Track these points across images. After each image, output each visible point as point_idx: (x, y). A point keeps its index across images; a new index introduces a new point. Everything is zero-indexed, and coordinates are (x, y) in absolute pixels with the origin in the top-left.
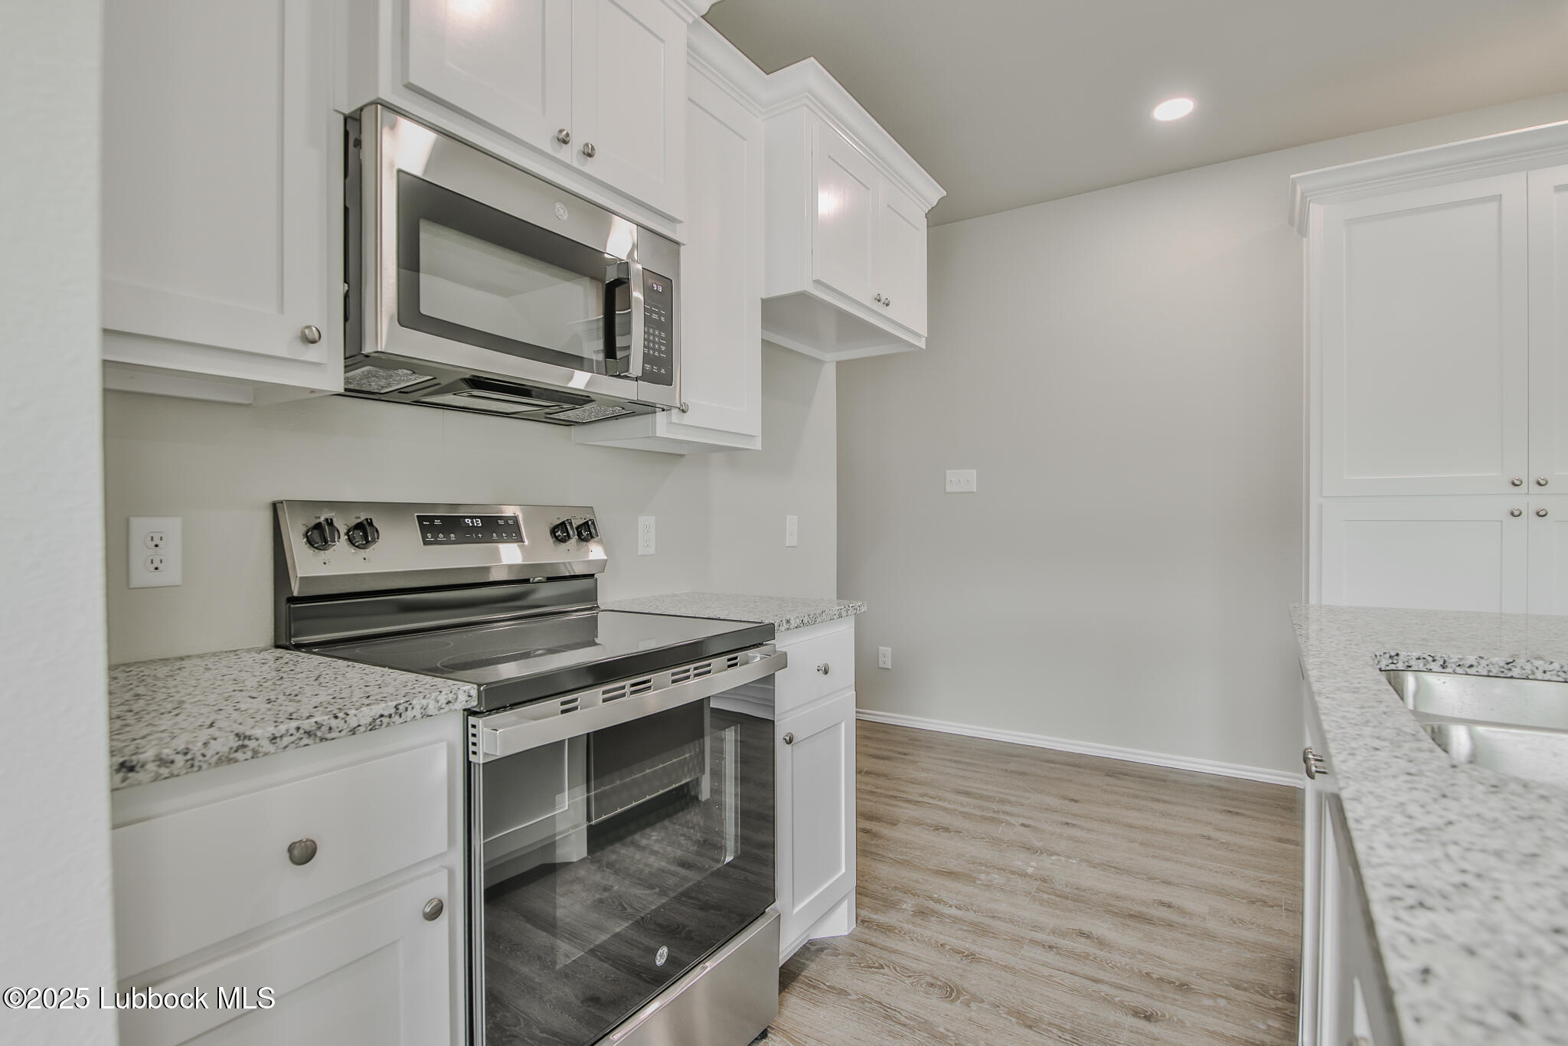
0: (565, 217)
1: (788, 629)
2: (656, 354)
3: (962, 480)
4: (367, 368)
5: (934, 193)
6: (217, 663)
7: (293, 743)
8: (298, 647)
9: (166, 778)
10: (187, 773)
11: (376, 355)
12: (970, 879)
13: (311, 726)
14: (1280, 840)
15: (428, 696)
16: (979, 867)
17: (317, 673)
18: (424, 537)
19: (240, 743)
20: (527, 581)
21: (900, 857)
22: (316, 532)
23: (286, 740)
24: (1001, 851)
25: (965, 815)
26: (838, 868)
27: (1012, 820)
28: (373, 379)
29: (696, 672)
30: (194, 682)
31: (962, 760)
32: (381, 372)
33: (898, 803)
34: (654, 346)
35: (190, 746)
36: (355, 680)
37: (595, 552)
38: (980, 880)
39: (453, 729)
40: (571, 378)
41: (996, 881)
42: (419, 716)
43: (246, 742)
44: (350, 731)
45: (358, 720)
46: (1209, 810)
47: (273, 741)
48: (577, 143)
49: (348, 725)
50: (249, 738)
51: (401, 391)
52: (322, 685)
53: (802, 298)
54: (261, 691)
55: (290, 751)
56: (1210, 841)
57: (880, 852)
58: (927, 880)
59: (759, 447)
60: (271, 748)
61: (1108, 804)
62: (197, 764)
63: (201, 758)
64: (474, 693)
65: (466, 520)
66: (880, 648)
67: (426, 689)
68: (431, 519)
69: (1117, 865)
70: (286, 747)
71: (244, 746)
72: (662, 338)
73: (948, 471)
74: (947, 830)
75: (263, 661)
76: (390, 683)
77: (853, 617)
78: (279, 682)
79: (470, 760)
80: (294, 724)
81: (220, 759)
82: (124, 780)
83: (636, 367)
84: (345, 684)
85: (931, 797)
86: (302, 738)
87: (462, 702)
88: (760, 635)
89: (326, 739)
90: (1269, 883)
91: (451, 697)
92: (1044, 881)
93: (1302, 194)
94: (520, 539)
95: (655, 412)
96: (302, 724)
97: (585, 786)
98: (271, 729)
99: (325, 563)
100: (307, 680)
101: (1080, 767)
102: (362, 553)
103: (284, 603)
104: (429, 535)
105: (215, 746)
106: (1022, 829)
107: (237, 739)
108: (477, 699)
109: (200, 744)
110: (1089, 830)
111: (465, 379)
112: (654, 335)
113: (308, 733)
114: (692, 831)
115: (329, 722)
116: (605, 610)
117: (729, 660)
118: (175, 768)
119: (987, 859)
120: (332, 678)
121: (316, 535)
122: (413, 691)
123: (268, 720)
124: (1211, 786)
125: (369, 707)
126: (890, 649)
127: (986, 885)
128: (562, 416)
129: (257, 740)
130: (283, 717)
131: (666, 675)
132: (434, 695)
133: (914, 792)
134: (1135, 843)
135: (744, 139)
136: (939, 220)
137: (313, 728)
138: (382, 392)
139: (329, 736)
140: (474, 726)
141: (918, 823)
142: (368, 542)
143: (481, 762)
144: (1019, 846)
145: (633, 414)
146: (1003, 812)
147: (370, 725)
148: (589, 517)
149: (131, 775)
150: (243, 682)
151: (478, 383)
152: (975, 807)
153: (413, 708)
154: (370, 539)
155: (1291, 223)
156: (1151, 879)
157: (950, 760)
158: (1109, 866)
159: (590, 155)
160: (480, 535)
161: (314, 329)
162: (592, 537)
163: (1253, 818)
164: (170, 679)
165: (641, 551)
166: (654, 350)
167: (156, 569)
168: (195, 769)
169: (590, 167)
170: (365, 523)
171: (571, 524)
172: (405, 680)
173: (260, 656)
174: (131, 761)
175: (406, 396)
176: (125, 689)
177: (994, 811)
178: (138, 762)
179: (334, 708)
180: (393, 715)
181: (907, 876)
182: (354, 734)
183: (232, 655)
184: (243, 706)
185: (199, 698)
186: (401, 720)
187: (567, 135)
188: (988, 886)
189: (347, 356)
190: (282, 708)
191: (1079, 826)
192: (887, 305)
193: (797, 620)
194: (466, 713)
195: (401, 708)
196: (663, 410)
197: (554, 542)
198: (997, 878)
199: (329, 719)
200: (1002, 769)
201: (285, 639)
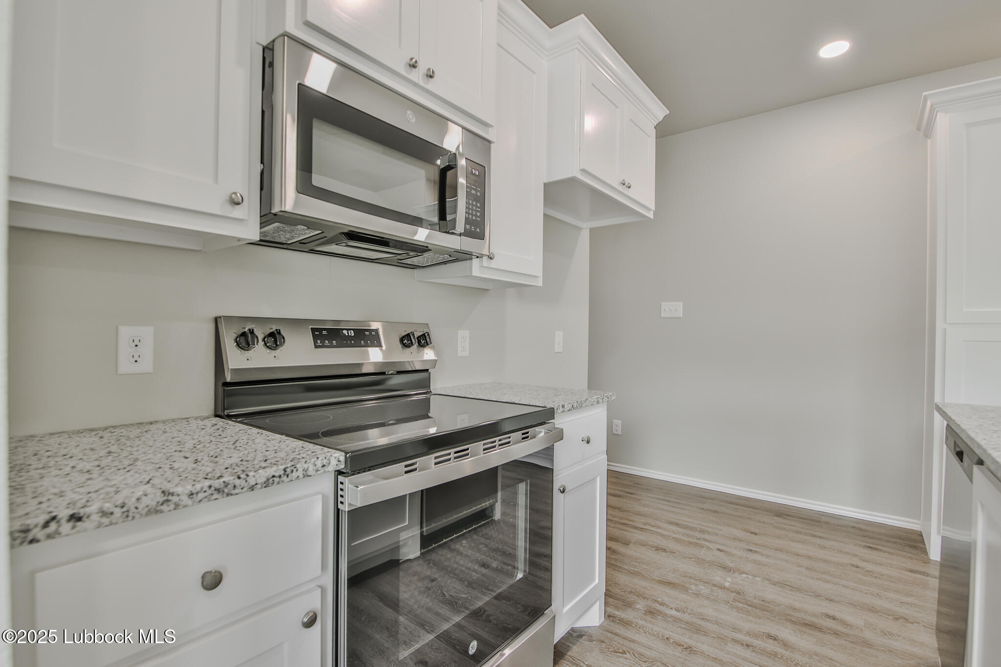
0: (413, 121)
1: (563, 412)
2: (474, 218)
3: (672, 309)
4: (277, 224)
5: (660, 112)
6: (172, 428)
7: (206, 497)
8: (229, 417)
9: (106, 526)
10: (123, 522)
11: (281, 213)
12: (684, 589)
13: (220, 485)
14: (911, 571)
15: (308, 461)
16: (690, 580)
17: (236, 438)
18: (315, 342)
19: (165, 498)
20: (384, 373)
21: (632, 569)
22: (242, 338)
23: (201, 496)
24: (704, 569)
25: (676, 540)
26: (593, 580)
27: (711, 546)
28: (282, 232)
29: (500, 442)
30: (151, 443)
31: (671, 499)
32: (287, 228)
33: (628, 529)
34: (472, 212)
35: (126, 501)
36: (260, 445)
37: (428, 354)
38: (691, 590)
39: (326, 485)
40: (415, 233)
41: (703, 591)
42: (301, 476)
43: (170, 498)
44: (250, 488)
45: (256, 480)
46: (855, 545)
47: (191, 496)
48: (422, 68)
49: (249, 483)
50: (173, 494)
51: (301, 242)
52: (237, 449)
53: (572, 182)
54: (194, 452)
55: (202, 504)
56: (858, 569)
57: (618, 565)
58: (653, 588)
59: (540, 284)
60: (189, 502)
61: (779, 537)
62: (131, 514)
63: (135, 510)
64: (342, 459)
65: (344, 331)
66: (614, 420)
67: (308, 455)
68: (321, 330)
69: (791, 584)
70: (200, 501)
71: (168, 501)
72: (478, 207)
73: (662, 303)
74: (664, 550)
75: (203, 427)
76: (283, 449)
77: (606, 403)
78: (207, 445)
79: (339, 507)
80: (207, 483)
81: (149, 510)
82: (74, 527)
83: (460, 227)
84: (252, 448)
85: (651, 526)
86: (213, 494)
87: (333, 466)
88: (545, 416)
89: (231, 495)
90: (908, 604)
91: (325, 462)
92: (738, 593)
93: (932, 106)
94: (379, 345)
95: (472, 259)
96: (214, 483)
97: (419, 526)
98: (189, 488)
99: (248, 360)
100: (227, 444)
101: (756, 509)
102: (274, 353)
103: (221, 386)
104: (319, 341)
105: (145, 501)
106: (718, 553)
107: (163, 495)
108: (344, 463)
109: (134, 499)
110: (767, 556)
111: (343, 233)
112: (473, 205)
113: (218, 490)
114: (488, 541)
115: (234, 481)
116: (435, 394)
117: (523, 434)
118: (113, 518)
119: (695, 574)
120: (245, 443)
121: (242, 340)
122: (298, 457)
123: (190, 479)
124: (853, 527)
125: (264, 470)
126: (620, 421)
127: (696, 594)
128: (409, 261)
129: (178, 495)
130: (202, 475)
131: (480, 445)
132: (313, 460)
133: (639, 521)
134: (802, 568)
135: (534, 72)
136: (664, 131)
137: (222, 486)
138: (288, 243)
139: (234, 492)
140: (342, 483)
141: (644, 544)
142: (277, 345)
143: (347, 510)
144: (717, 566)
145: (457, 260)
146: (704, 539)
147: (265, 483)
148: (425, 330)
149: (79, 524)
150: (184, 444)
151: (353, 236)
152: (683, 535)
153: (297, 470)
154: (278, 343)
155: (919, 129)
156: (818, 596)
157: (664, 500)
158: (785, 585)
159: (431, 77)
160: (353, 342)
161: (238, 195)
162: (427, 344)
163: (889, 553)
164: (137, 439)
165: (460, 354)
166: (473, 215)
167: (136, 361)
168: (130, 518)
169: (431, 85)
170: (275, 332)
171: (413, 335)
172: (294, 446)
173: (203, 423)
174: (79, 513)
175: (305, 247)
176: (104, 447)
177: (697, 539)
178: (85, 514)
179: (238, 470)
180: (282, 476)
181: (639, 583)
182: (253, 490)
183: (185, 422)
184: (176, 465)
185: (150, 456)
186: (288, 480)
187: (416, 62)
188: (697, 595)
189: (262, 215)
190: (203, 468)
191: (760, 552)
192: (629, 187)
193: (569, 405)
194: (336, 472)
195: (288, 470)
196: (477, 257)
197: (402, 347)
198: (704, 589)
199: (234, 479)
200: (700, 508)
201: (222, 412)
